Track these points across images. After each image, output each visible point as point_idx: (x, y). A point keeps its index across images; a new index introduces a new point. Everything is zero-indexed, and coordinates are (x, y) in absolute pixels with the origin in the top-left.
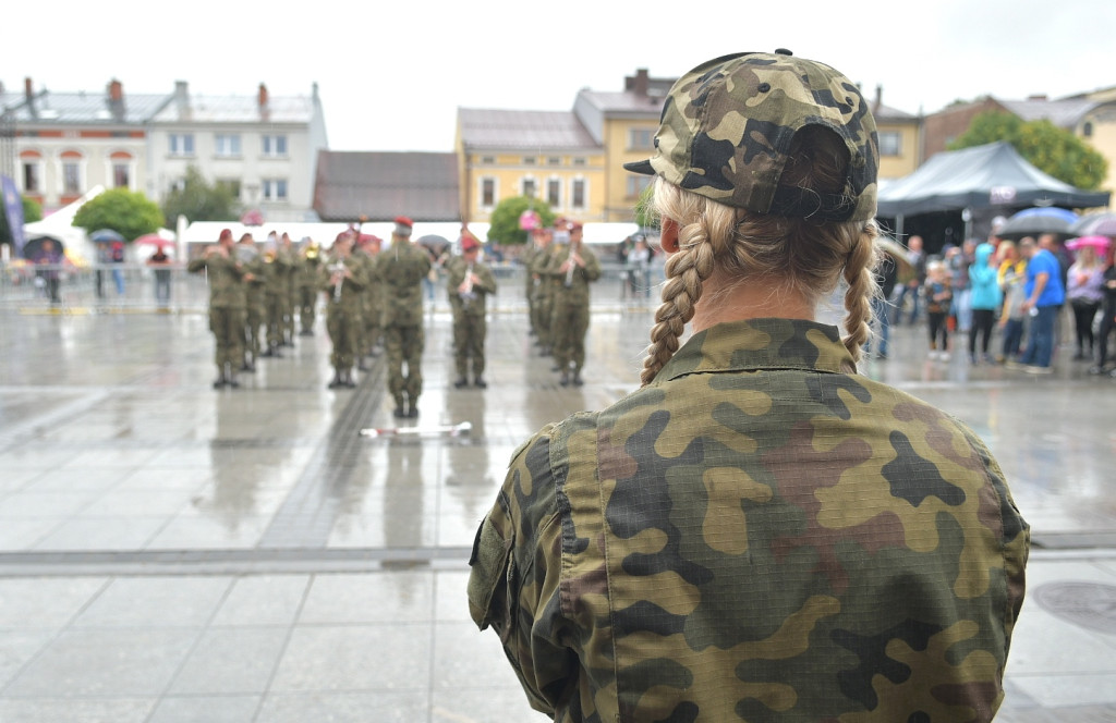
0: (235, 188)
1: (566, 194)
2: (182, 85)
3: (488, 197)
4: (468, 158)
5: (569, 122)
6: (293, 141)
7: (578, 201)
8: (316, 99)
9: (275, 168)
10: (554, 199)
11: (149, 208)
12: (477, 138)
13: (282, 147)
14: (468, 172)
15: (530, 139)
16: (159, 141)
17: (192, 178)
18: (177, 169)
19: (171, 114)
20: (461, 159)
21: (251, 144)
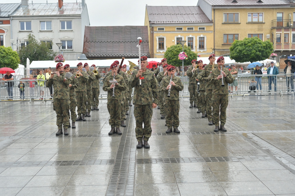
0: (50, 45)
1: (196, 43)
3: (161, 46)
4: (152, 29)
5: (196, 11)
6: (74, 23)
7: (202, 47)
8: (83, 4)
9: (66, 35)
10: (191, 45)
11: (13, 54)
12: (156, 19)
13: (69, 26)
14: (152, 34)
15: (180, 19)
16: (16, 25)
17: (31, 41)
18: (24, 37)
19: (20, 13)
20: (149, 28)
21: (56, 24)
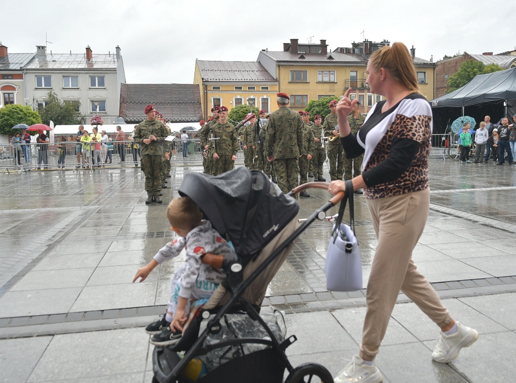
0: (76, 105)
1: (258, 105)
2: (41, 48)
4: (206, 87)
5: (256, 68)
6: (108, 79)
8: (118, 56)
9: (99, 94)
12: (210, 76)
13: (102, 83)
14: (206, 95)
15: (238, 77)
16: (30, 80)
17: (52, 99)
18: (42, 96)
19: (35, 65)
20: (201, 87)
21: (84, 81)
